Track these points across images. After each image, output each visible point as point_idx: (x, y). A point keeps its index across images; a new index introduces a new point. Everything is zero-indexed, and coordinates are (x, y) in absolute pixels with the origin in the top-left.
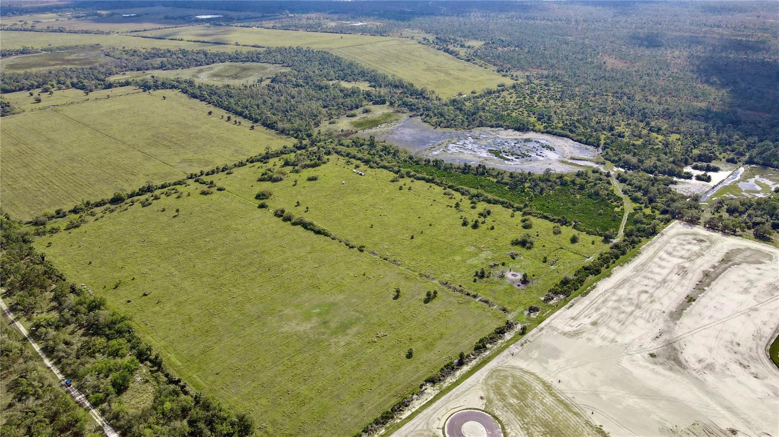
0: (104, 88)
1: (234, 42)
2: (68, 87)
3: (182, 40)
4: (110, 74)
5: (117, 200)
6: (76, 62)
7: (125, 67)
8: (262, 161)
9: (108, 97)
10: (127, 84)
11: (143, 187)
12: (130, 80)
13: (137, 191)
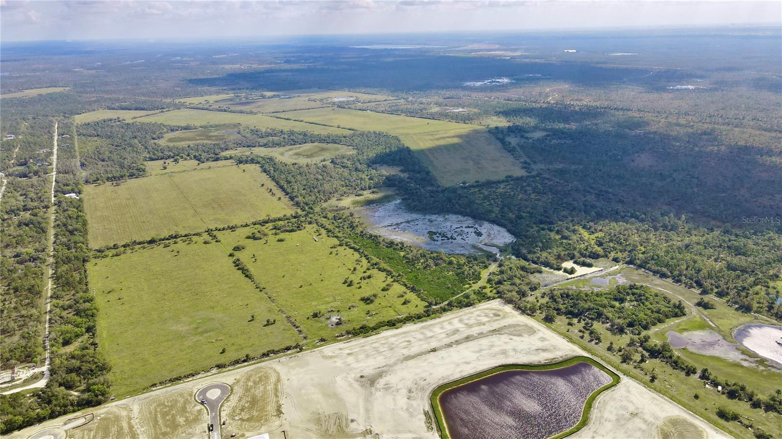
0: (213, 161)
1: (336, 125)
2: (191, 159)
3: (302, 121)
4: (226, 149)
5: (152, 242)
6: (214, 138)
7: (240, 144)
8: (261, 224)
9: (210, 168)
10: (231, 158)
11: (172, 235)
12: (233, 156)
13: (167, 237)
